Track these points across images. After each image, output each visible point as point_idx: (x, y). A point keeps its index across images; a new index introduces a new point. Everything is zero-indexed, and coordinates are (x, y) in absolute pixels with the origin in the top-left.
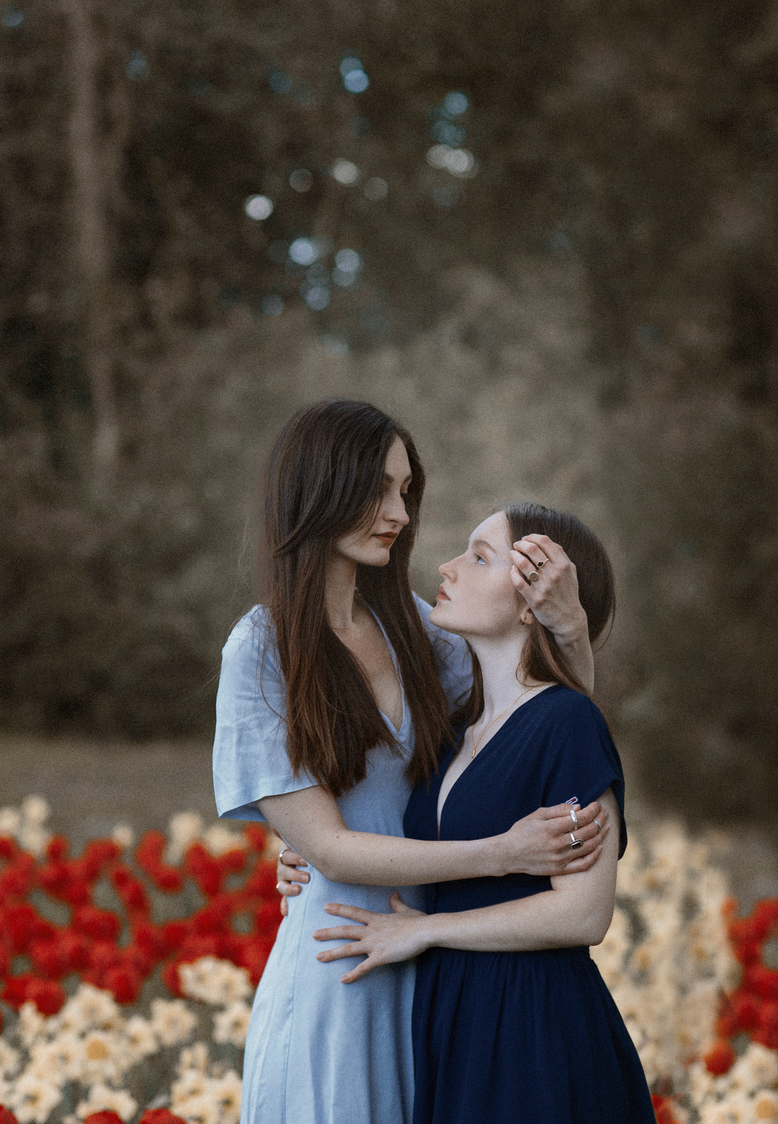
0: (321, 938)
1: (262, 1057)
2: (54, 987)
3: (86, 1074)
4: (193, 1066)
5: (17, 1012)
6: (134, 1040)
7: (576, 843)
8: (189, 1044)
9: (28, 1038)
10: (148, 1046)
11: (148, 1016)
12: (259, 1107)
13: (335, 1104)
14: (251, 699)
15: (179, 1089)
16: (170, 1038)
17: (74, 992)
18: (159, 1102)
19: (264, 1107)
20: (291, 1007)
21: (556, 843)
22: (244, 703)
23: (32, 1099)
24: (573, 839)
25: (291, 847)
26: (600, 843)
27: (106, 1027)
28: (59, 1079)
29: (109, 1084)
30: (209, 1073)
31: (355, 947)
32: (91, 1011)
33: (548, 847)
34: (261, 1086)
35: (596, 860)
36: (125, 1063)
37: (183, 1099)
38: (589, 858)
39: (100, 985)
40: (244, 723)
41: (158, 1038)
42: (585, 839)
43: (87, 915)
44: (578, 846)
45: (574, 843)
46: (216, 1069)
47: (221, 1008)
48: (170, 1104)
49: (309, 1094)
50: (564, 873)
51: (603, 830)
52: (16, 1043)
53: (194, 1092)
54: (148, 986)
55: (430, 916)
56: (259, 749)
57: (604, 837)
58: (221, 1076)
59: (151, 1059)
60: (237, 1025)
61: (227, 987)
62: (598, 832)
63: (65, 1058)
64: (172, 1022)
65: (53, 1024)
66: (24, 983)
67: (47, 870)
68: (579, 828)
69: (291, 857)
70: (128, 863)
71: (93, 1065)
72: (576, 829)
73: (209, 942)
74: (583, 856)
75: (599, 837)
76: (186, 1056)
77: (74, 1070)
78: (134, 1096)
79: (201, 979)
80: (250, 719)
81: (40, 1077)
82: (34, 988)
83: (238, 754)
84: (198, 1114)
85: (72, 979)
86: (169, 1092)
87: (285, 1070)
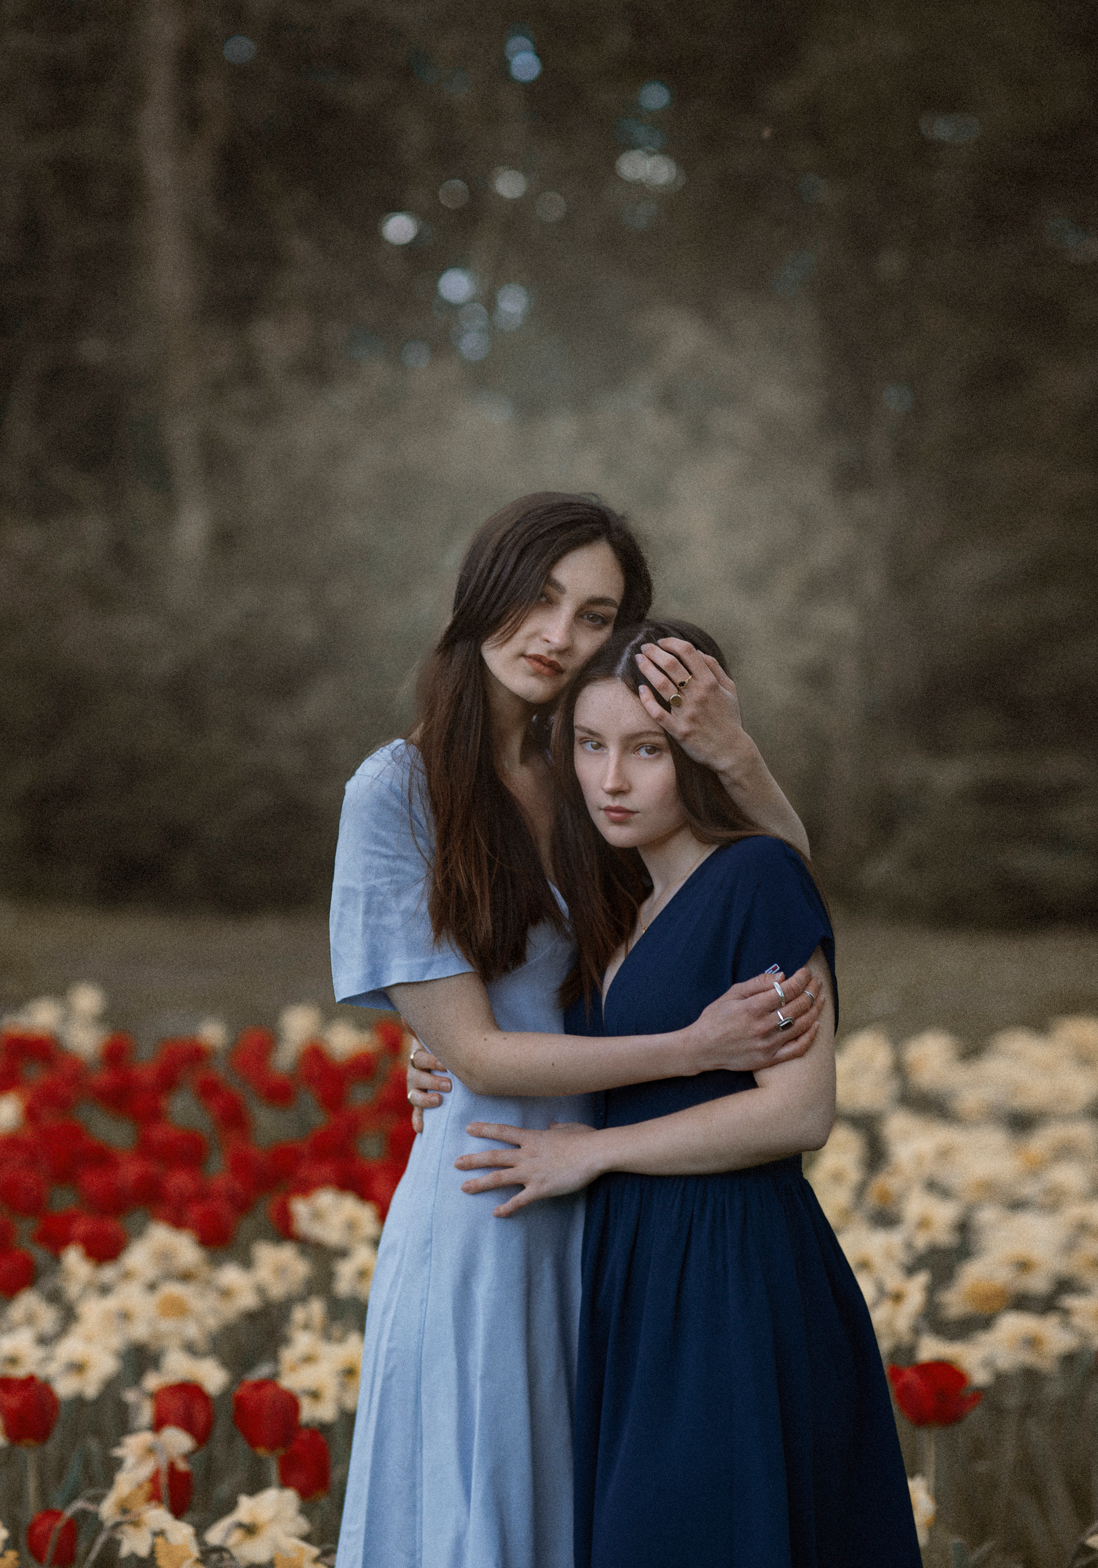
0: (465, 1167)
1: (391, 1314)
2: (112, 1226)
3: (158, 1336)
4: (306, 1326)
5: (57, 1258)
6: (226, 1294)
7: (786, 1023)
8: (302, 1298)
9: (73, 1290)
10: (247, 1300)
11: (247, 1262)
12: (387, 1378)
13: (483, 1378)
14: (386, 857)
15: (288, 1355)
16: (277, 1290)
17: (140, 1233)
18: (263, 1371)
19: (394, 1379)
20: (428, 1251)
21: (761, 1026)
22: (378, 862)
23: (78, 1368)
24: (781, 1018)
25: (426, 1047)
26: (815, 1019)
27: (186, 1277)
28: (116, 1341)
29: (191, 1349)
30: (327, 1336)
31: (506, 1176)
32: (164, 1256)
33: (751, 1033)
34: (390, 1351)
35: (812, 1041)
36: (212, 1323)
37: (293, 1369)
38: (804, 1040)
39: (177, 1223)
40: (375, 886)
41: (261, 1290)
42: (797, 1016)
43: (158, 1134)
44: (789, 1026)
45: (783, 1022)
46: (336, 1331)
47: (342, 1253)
48: (276, 1375)
49: (449, 1363)
50: (774, 1063)
51: (818, 1003)
52: (55, 1297)
53: (309, 1359)
54: (246, 1226)
55: (600, 1131)
56: (394, 920)
57: (820, 1011)
58: (341, 1340)
59: (251, 1317)
60: (363, 1274)
61: (351, 1226)
62: (812, 1005)
63: (125, 1316)
64: (280, 1271)
65: (108, 1273)
66: (69, 1219)
67: (101, 1077)
68: (787, 1003)
69: (425, 1058)
70: (220, 1070)
71: (167, 1325)
72: (783, 1004)
73: (326, 1170)
74: (796, 1038)
75: (814, 1011)
76: (299, 1314)
77: (140, 1331)
78: (225, 1364)
79: (317, 1215)
80: (382, 883)
81: (89, 1339)
82: (81, 1228)
83: (366, 925)
84: (314, 1388)
85: (137, 1217)
86: (275, 1358)
87: (421, 1332)
